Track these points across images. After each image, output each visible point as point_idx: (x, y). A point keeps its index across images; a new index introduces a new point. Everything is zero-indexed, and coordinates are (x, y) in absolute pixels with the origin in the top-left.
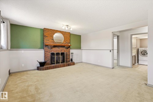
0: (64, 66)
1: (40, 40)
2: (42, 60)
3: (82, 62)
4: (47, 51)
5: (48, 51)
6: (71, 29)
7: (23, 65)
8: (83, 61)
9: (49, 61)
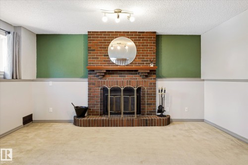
0: (131, 124)
1: (83, 59)
2: (84, 103)
3: (203, 120)
4: (94, 84)
5: (96, 83)
6: (132, 20)
7: (51, 110)
8: (205, 118)
9: (98, 107)
